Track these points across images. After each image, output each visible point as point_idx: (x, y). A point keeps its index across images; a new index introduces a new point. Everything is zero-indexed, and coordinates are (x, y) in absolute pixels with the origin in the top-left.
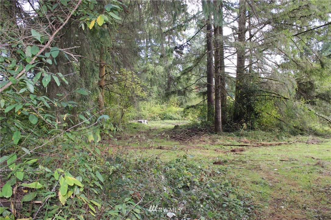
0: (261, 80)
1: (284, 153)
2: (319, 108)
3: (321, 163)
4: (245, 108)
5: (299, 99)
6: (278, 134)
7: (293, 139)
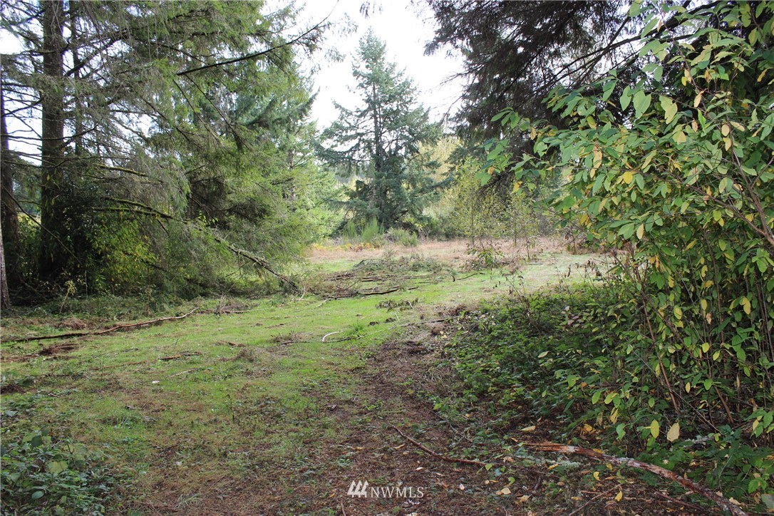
0: (107, 174)
1: (170, 342)
2: (235, 235)
3: (248, 352)
4: (69, 242)
5: (194, 217)
6: (153, 299)
7: (186, 307)
